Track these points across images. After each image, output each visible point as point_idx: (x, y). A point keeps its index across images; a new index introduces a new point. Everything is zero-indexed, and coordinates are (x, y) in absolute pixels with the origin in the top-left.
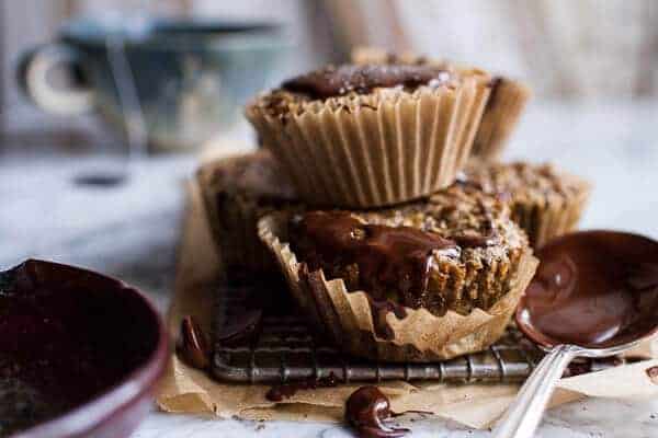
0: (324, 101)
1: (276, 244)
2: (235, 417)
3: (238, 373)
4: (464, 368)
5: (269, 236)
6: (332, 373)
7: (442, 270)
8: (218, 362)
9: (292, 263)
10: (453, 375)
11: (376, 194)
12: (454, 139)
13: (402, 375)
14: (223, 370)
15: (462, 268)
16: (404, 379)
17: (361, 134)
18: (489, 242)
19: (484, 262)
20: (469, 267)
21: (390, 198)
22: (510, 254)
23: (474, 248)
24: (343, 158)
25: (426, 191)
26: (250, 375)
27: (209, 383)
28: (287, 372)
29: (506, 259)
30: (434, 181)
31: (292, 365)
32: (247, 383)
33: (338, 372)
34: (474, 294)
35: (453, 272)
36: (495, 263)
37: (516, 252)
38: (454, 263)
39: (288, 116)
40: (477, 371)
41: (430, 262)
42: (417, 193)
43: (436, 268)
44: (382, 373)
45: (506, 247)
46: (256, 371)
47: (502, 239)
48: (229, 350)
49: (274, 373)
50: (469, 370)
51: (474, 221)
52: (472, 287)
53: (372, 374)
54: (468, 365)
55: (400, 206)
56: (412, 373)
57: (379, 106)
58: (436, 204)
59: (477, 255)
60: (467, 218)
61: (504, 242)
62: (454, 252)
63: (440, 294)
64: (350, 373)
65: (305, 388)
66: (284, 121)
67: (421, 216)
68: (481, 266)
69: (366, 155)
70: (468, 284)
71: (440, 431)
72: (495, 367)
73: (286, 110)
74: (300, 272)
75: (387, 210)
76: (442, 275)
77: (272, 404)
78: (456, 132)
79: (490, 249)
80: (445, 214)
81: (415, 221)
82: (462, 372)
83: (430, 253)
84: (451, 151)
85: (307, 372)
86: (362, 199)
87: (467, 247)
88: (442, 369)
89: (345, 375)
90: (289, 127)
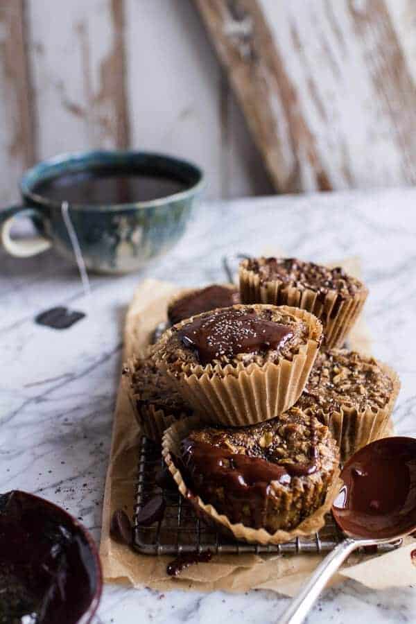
0: (204, 366)
1: (172, 468)
2: (147, 588)
3: (149, 548)
4: (294, 545)
5: (168, 458)
6: (209, 550)
7: (277, 494)
8: (138, 541)
9: (182, 487)
10: (287, 549)
11: (241, 420)
12: (294, 384)
13: (253, 550)
14: (140, 547)
15: (290, 492)
16: (255, 552)
17: (229, 390)
18: (311, 470)
19: (305, 486)
20: (295, 492)
21: (251, 421)
22: (324, 477)
23: (299, 477)
24: (217, 401)
25: (276, 415)
26: (156, 550)
27: (131, 555)
28: (181, 548)
29: (321, 482)
30: (280, 408)
31: (184, 544)
32: (155, 555)
33: (212, 548)
34: (299, 506)
35: (284, 497)
36: (313, 487)
37: (329, 474)
38: (286, 489)
39: (181, 374)
40: (302, 548)
41: (268, 489)
42: (269, 417)
43: (273, 493)
44: (241, 549)
45: (323, 471)
46: (161, 548)
47: (320, 466)
48: (144, 528)
49: (172, 549)
50: (297, 547)
51: (304, 445)
52: (297, 502)
53: (234, 550)
54: (297, 543)
55: (257, 425)
56: (259, 549)
57: (240, 376)
58: (283, 422)
59: (301, 482)
60: (301, 440)
61: (321, 468)
62: (286, 478)
63: (276, 508)
64: (220, 548)
65: (191, 562)
66: (178, 378)
67: (271, 434)
68: (302, 490)
69: (233, 400)
70: (295, 499)
71: (273, 600)
72: (313, 545)
73: (181, 370)
74: (187, 494)
75: (248, 429)
76: (276, 498)
77: (170, 577)
78: (295, 380)
79: (310, 477)
80: (287, 435)
81: (267, 438)
82: (293, 548)
83: (269, 484)
84: (292, 391)
85: (193, 549)
86: (233, 423)
87: (295, 475)
88: (280, 546)
89: (217, 549)
90: (181, 381)
